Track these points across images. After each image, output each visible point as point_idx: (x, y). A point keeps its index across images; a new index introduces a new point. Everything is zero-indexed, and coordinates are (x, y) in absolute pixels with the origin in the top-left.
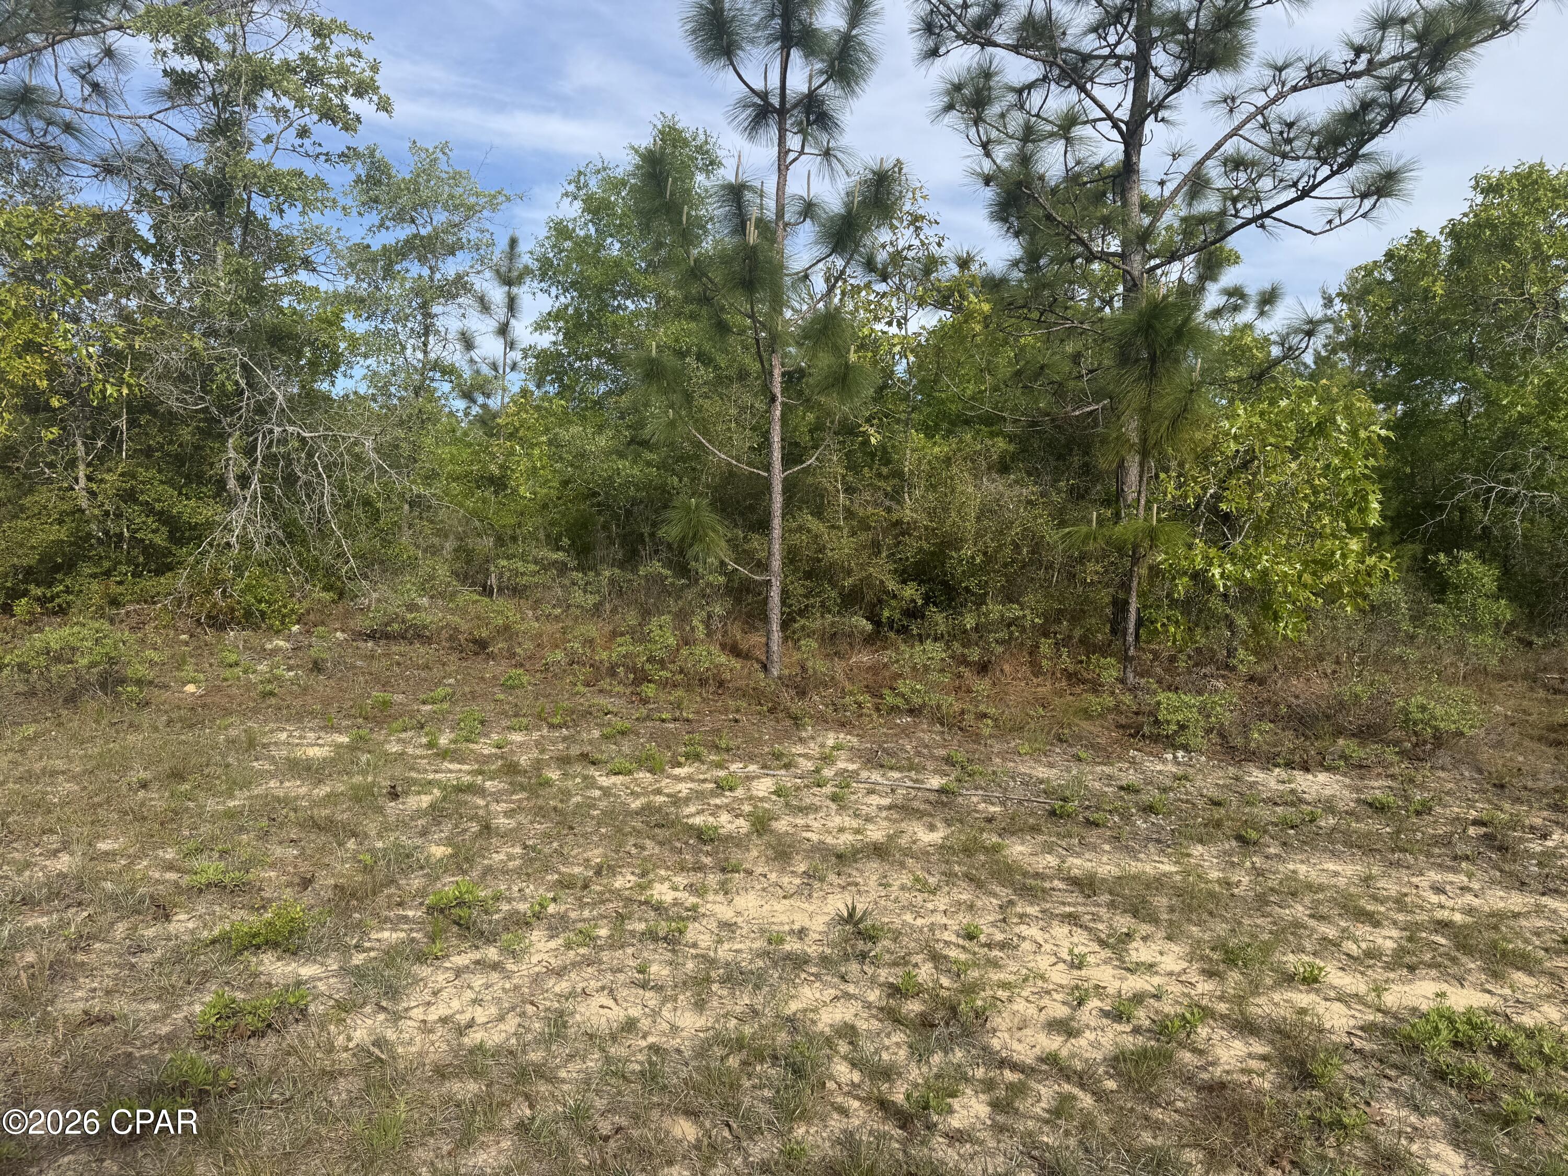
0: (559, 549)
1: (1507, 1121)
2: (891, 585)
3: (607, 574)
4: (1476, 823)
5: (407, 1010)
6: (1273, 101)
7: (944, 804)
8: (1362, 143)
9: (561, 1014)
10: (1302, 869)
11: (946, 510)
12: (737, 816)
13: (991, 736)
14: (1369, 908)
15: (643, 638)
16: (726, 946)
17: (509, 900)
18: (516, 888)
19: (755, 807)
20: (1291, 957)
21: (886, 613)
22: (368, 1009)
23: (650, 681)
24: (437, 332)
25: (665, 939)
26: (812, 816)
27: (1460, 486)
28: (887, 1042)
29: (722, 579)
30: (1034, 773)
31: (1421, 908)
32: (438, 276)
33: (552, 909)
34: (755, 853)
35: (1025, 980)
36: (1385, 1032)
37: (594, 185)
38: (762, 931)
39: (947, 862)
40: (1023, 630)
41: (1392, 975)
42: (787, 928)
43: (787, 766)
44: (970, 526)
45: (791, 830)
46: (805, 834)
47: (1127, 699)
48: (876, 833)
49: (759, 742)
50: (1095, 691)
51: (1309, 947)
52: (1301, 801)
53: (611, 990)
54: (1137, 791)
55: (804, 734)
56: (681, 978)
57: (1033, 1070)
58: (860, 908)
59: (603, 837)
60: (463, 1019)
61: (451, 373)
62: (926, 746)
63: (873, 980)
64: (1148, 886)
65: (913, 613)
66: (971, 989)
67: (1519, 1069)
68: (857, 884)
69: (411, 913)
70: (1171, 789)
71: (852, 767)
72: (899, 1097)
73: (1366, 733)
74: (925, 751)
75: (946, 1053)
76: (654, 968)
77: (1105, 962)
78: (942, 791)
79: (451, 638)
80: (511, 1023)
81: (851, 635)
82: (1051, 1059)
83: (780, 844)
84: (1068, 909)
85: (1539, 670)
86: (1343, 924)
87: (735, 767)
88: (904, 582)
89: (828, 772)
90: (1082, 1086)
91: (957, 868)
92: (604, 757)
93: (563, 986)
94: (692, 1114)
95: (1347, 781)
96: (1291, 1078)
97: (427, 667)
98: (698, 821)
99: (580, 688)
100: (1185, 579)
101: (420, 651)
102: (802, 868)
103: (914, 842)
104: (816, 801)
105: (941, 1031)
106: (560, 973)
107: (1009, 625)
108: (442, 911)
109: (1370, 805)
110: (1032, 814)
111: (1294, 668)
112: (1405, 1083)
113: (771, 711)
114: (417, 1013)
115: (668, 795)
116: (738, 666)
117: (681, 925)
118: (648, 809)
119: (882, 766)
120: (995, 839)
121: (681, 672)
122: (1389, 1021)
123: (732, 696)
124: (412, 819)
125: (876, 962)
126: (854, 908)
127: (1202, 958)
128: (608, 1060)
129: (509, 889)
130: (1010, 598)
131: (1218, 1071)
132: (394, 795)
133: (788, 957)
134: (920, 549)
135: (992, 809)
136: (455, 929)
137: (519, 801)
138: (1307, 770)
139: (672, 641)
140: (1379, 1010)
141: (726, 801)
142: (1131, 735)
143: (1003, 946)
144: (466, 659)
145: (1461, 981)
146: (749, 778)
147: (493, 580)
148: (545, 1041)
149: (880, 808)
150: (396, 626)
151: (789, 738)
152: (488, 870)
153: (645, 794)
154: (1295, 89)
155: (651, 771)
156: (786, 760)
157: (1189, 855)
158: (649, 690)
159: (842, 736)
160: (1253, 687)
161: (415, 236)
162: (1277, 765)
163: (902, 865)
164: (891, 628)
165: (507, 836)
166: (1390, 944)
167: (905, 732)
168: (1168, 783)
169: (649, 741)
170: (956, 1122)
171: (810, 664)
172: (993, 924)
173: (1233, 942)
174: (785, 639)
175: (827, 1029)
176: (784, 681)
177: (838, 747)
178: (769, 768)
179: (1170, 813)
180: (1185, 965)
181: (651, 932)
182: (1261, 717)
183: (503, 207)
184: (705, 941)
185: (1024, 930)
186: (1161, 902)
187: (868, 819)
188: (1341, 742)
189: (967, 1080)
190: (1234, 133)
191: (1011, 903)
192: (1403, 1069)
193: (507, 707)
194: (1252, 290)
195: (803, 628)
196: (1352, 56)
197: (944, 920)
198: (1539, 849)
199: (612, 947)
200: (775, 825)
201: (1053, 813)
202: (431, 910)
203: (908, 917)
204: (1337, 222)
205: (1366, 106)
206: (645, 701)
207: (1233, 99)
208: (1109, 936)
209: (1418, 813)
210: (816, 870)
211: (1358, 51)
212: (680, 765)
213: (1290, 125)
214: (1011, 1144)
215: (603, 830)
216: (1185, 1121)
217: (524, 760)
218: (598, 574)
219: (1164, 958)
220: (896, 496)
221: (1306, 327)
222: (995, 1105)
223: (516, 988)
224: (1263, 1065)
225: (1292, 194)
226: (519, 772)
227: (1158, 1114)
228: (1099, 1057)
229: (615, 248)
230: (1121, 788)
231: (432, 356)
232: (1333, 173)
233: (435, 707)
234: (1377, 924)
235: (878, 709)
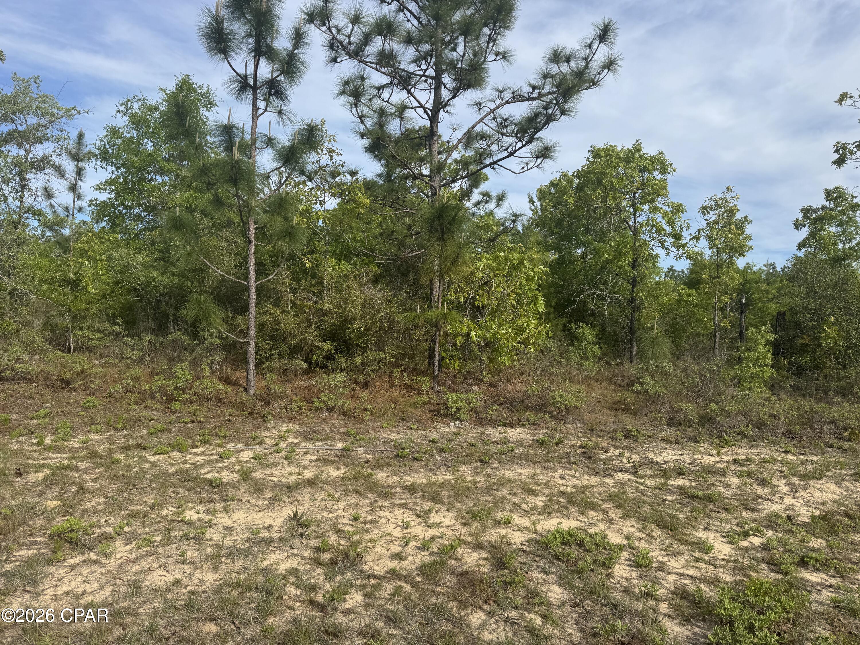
0: (115, 324)
1: (580, 572)
2: (317, 343)
3: (147, 338)
4: (581, 447)
5: (43, 590)
6: (498, 107)
7: (344, 456)
8: (535, 133)
9: (137, 582)
10: (507, 473)
11: (345, 303)
12: (232, 472)
13: (369, 420)
14: (534, 488)
15: (171, 376)
16: (228, 538)
17: (100, 527)
18: (103, 520)
19: (242, 466)
20: (500, 514)
21: (315, 358)
22: (18, 593)
23: (176, 401)
24: (30, 190)
25: (194, 538)
26: (274, 469)
27: (582, 291)
28: (314, 574)
29: (219, 342)
30: (390, 437)
31: (555, 486)
32: (31, 156)
33: (126, 529)
34: (243, 490)
35: (381, 537)
36: (536, 541)
37: (136, 107)
38: (248, 529)
39: (345, 485)
40: (385, 365)
41: (541, 517)
42: (261, 526)
43: (259, 443)
44: (359, 311)
45: (262, 477)
46: (270, 478)
47: (434, 397)
48: (308, 474)
49: (243, 432)
50: (420, 394)
51: (508, 508)
52: (509, 441)
53: (165, 567)
54: (437, 442)
55: (269, 425)
56: (204, 556)
57: (384, 577)
58: (300, 512)
59: (153, 489)
60: (80, 590)
61: (39, 215)
62: (336, 427)
63: (307, 546)
64: (439, 487)
65: (329, 357)
66: (355, 544)
67: (586, 551)
68: (298, 501)
69: (38, 539)
70: (452, 440)
71: (296, 441)
72: (320, 598)
73: (539, 408)
74: (335, 430)
75: (343, 575)
76: (189, 553)
77: (419, 524)
78: (344, 450)
79: (46, 379)
80: (108, 590)
81: (295, 370)
82: (392, 571)
83: (256, 484)
84: (402, 501)
85: (613, 376)
86: (523, 496)
87: (230, 446)
88: (324, 341)
89: (283, 445)
90: (406, 582)
91: (350, 487)
92: (151, 445)
93: (137, 568)
94: (214, 620)
95: (529, 431)
96: (496, 566)
97: (31, 397)
98: (210, 476)
99: (133, 406)
100: (460, 338)
101: (24, 388)
102: (269, 495)
103: (329, 477)
104: (276, 460)
105: (340, 565)
106: (134, 561)
107: (379, 362)
108: (59, 536)
109: (537, 441)
110: (388, 457)
111: (509, 379)
112: (542, 563)
113: (250, 414)
114: (50, 592)
115: (191, 464)
116: (230, 390)
117: (203, 530)
118: (180, 472)
119: (312, 439)
120: (369, 471)
121: (195, 395)
122: (538, 537)
123: (226, 407)
124: (33, 487)
125: (308, 538)
126: (297, 512)
127: (462, 518)
128: (166, 601)
129: (99, 521)
130: (379, 348)
131: (465, 568)
132: (19, 474)
133: (262, 540)
134: (333, 324)
135: (368, 456)
136: (68, 545)
137: (100, 472)
138: (512, 427)
139: (189, 377)
140: (534, 533)
141: (225, 464)
142: (436, 415)
143: (371, 522)
144: (56, 392)
145: (568, 517)
146: (238, 451)
147: (71, 343)
148: (128, 596)
149: (311, 461)
150: (8, 373)
151: (261, 428)
152: (84, 513)
153: (178, 464)
154: (507, 102)
155: (180, 451)
156: (259, 440)
157: (458, 471)
158: (176, 406)
159: (290, 425)
160: (491, 389)
161: (15, 131)
162: (499, 426)
163: (322, 488)
164: (317, 365)
165: (95, 492)
166: (541, 504)
167: (325, 420)
168: (451, 437)
169: (177, 434)
170: (347, 606)
171: (272, 387)
172: (367, 512)
173: (475, 509)
174: (258, 373)
175: (283, 572)
176: (258, 397)
177: (288, 431)
178: (250, 445)
179: (451, 452)
180: (454, 521)
181: (186, 536)
182: (493, 403)
183: (76, 117)
184: (216, 537)
185: (382, 514)
186: (445, 493)
187: (305, 467)
188: (528, 413)
189: (352, 586)
190: (481, 121)
191: (376, 501)
192: (542, 557)
193: (86, 419)
194: (494, 194)
195: (268, 367)
196: (531, 90)
197: (343, 513)
198: (604, 457)
199: (164, 545)
200: (253, 475)
201: (397, 456)
202: (50, 536)
203: (325, 514)
204: (526, 168)
205: (537, 115)
206: (174, 412)
207: (480, 104)
208: (421, 512)
209: (557, 444)
210: (276, 495)
211: (534, 88)
212: (197, 447)
213: (505, 120)
214: (372, 612)
215: (154, 485)
216: (450, 590)
217: (101, 449)
218: (141, 339)
219: (445, 520)
220: (320, 295)
221: (513, 218)
222: (366, 596)
223: (109, 572)
224: (484, 562)
225: (506, 154)
226: (99, 456)
227: (438, 589)
228: (414, 568)
229: (149, 146)
230: (430, 441)
231: (27, 204)
232: (523, 146)
233: (40, 421)
234: (536, 495)
235: (310, 410)
